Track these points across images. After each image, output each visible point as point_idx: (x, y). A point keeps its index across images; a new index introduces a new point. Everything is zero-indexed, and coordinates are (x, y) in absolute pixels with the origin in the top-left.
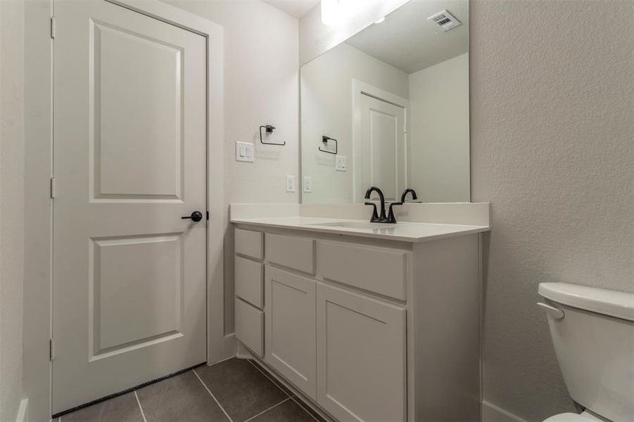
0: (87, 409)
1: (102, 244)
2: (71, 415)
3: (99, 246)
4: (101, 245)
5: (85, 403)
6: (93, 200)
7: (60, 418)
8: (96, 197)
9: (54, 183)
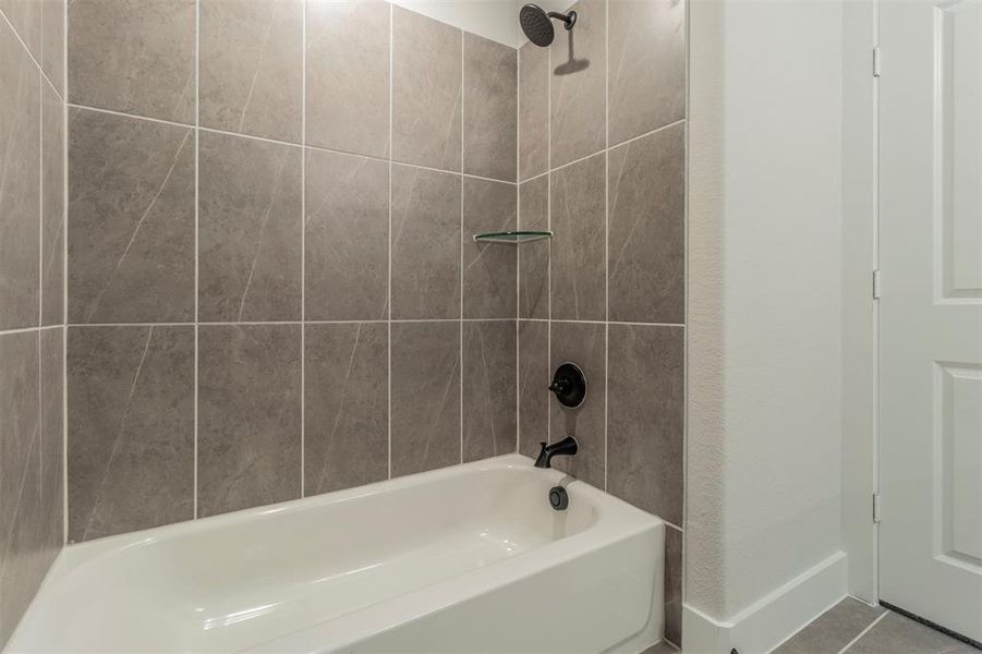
0: (930, 630)
1: (956, 374)
2: (903, 619)
3: (951, 376)
4: (955, 376)
5: (932, 620)
6: (940, 301)
7: (888, 611)
8: (947, 296)
9: (878, 278)
